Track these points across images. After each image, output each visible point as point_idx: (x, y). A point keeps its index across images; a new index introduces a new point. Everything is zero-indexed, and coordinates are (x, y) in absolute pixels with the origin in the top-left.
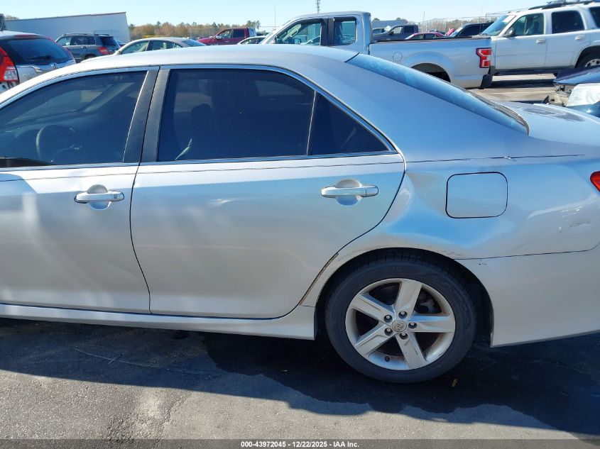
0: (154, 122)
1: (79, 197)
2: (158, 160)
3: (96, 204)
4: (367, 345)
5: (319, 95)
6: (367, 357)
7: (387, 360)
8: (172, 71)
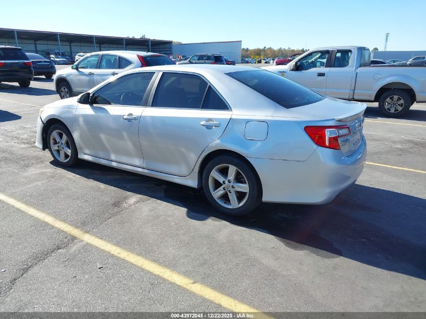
0: (153, 92)
1: (125, 117)
2: (152, 106)
3: (129, 120)
4: (217, 194)
5: (210, 86)
6: (216, 200)
7: (225, 203)
8: (164, 73)
